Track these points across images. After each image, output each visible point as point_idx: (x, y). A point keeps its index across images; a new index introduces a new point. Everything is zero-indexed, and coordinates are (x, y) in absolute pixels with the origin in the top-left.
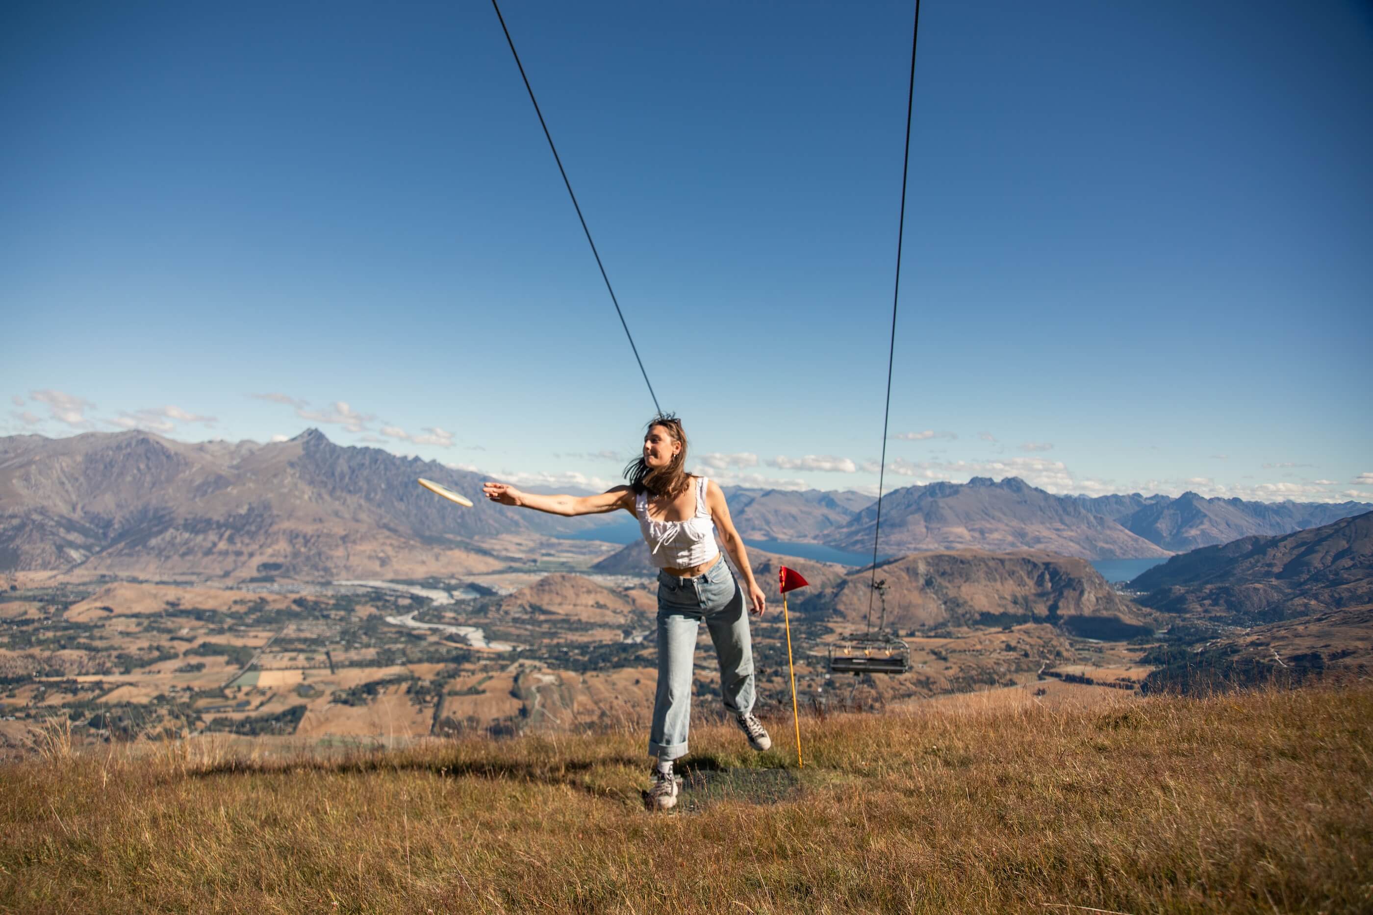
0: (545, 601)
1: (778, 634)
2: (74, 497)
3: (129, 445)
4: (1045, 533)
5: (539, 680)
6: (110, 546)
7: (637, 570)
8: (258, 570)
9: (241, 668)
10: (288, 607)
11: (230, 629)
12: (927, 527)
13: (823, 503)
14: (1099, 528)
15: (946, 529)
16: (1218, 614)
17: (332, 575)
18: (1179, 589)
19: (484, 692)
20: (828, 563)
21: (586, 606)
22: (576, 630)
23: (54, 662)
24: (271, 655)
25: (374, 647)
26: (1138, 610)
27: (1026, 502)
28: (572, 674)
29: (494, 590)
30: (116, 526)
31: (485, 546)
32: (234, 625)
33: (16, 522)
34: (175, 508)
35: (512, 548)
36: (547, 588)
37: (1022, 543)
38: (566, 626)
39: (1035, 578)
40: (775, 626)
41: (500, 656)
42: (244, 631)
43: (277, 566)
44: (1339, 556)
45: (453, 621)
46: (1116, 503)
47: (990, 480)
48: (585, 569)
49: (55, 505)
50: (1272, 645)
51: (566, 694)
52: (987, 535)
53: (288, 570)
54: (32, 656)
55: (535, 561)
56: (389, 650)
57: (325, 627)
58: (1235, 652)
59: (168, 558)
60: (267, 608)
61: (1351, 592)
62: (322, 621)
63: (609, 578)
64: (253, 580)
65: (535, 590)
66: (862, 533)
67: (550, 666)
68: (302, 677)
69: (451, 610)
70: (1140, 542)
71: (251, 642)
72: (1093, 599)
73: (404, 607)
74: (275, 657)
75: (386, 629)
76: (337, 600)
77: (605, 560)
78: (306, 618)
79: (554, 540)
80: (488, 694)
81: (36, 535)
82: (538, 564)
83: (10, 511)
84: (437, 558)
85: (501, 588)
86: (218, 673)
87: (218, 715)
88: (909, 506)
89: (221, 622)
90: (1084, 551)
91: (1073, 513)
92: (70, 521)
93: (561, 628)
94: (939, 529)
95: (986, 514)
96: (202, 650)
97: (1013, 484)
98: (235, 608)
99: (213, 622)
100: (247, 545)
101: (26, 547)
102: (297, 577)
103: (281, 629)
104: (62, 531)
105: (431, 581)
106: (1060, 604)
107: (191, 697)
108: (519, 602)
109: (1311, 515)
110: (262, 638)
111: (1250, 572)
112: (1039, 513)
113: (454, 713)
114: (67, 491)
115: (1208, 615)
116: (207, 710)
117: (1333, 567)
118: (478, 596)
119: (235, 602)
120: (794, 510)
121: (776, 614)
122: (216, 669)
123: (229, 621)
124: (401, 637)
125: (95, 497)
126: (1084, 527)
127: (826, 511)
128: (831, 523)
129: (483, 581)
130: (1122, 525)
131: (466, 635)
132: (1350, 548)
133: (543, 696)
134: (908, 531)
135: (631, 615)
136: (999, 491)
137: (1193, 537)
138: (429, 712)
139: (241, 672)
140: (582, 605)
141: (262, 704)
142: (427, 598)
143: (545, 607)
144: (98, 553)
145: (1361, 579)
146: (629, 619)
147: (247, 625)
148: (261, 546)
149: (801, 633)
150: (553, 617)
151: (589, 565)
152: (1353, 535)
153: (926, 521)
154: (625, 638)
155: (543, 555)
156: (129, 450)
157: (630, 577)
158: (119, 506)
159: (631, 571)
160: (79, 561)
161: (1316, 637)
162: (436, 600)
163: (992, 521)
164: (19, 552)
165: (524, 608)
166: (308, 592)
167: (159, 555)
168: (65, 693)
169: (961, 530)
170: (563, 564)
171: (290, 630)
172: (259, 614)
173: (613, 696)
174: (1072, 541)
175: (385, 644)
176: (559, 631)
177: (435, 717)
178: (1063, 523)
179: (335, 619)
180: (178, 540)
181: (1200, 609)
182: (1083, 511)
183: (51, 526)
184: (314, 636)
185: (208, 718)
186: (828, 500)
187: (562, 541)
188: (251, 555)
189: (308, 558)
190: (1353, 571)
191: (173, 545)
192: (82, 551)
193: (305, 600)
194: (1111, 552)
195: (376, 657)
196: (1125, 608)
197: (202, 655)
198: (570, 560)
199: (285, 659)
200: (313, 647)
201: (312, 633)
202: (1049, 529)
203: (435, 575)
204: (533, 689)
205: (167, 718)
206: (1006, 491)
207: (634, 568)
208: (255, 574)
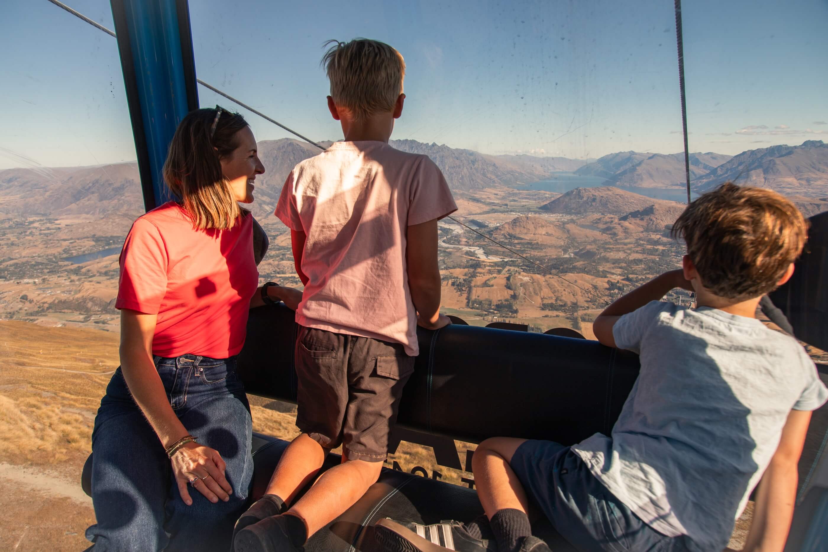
0: (517, 231)
3: (283, 147)
5: (521, 280)
7: (569, 210)
12: (765, 179)
15: (780, 179)
19: (492, 286)
21: (541, 235)
22: (536, 248)
23: (280, 267)
28: (538, 276)
29: (486, 224)
31: (477, 196)
35: (492, 196)
36: (518, 224)
38: (529, 246)
40: (655, 247)
41: (496, 264)
45: (466, 243)
47: (821, 142)
48: (536, 210)
51: (537, 288)
52: (812, 182)
54: (270, 264)
55: (506, 205)
63: (552, 215)
65: (511, 225)
67: (524, 270)
69: (464, 237)
77: (548, 204)
79: (516, 191)
80: (495, 287)
82: (508, 207)
85: (490, 223)
88: (752, 163)
92: (262, 190)
93: (527, 248)
94: (774, 179)
95: (813, 167)
104: (259, 196)
108: (502, 232)
113: (478, 297)
118: (477, 228)
120: (671, 167)
121: (656, 239)
128: (694, 177)
129: (479, 219)
131: (474, 251)
133: (525, 289)
135: (567, 240)
136: (826, 150)
138: (465, 295)
140: (539, 234)
142: (449, 229)
143: (517, 236)
146: (566, 241)
149: (671, 252)
150: (523, 241)
151: (539, 207)
153: (764, 174)
154: (564, 254)
155: (511, 201)
156: (284, 150)
157: (565, 215)
159: (565, 211)
160: (270, 211)
162: (454, 230)
163: (818, 173)
165: (505, 236)
168: (292, 283)
169: (791, 180)
170: (523, 206)
173: (563, 289)
176: (526, 249)
177: (468, 298)
187: (521, 191)
192: (270, 206)
198: (527, 204)
204: (519, 284)
207: (567, 208)
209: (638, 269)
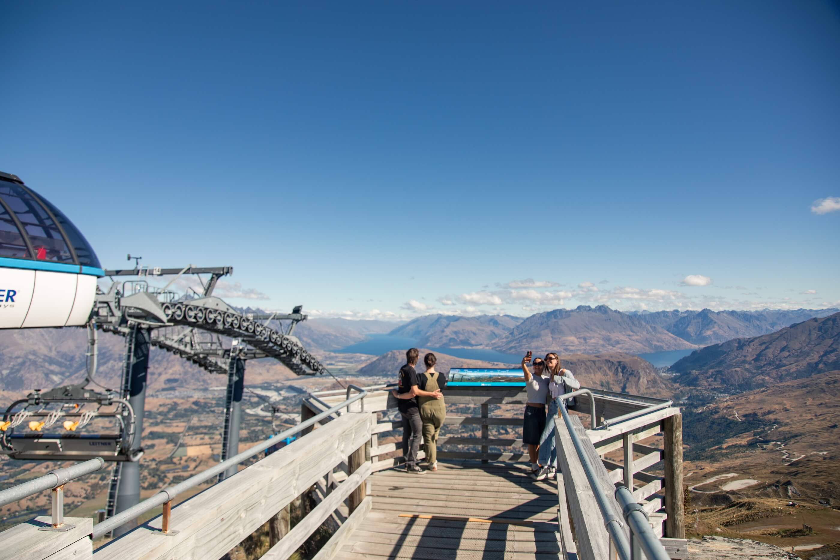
1: (470, 411)
2: (50, 343)
4: (622, 338)
6: (76, 372)
7: (385, 373)
8: (165, 383)
9: (176, 446)
10: (190, 407)
11: (162, 422)
12: (552, 337)
13: (491, 323)
14: (653, 333)
15: (564, 338)
16: (716, 387)
17: (208, 384)
18: (695, 372)
20: (495, 363)
24: (189, 437)
25: (245, 429)
26: (672, 386)
27: (610, 319)
29: (304, 390)
30: (77, 360)
32: (163, 419)
33: (20, 360)
34: (110, 348)
37: (608, 344)
39: (613, 371)
42: (170, 423)
43: (175, 380)
44: (782, 350)
45: (285, 411)
46: (664, 316)
47: (589, 307)
48: (354, 373)
49: (40, 349)
50: (735, 408)
52: (588, 341)
53: (182, 383)
56: (254, 431)
57: (214, 418)
58: (716, 412)
59: (111, 378)
60: (179, 408)
61: (787, 371)
62: (211, 415)
63: (369, 378)
64: (164, 390)
66: (515, 342)
68: (210, 449)
69: (282, 404)
70: (678, 341)
71: (176, 430)
72: (645, 381)
73: (255, 403)
74: (192, 438)
75: (249, 418)
76: (217, 401)
77: (365, 367)
78: (202, 413)
79: (333, 354)
81: (32, 368)
83: (16, 354)
84: (268, 371)
85: (308, 388)
86: (163, 449)
87: (176, 474)
88: (542, 324)
89: (155, 418)
90: (645, 347)
91: (638, 325)
92: (50, 358)
94: (560, 338)
95: (587, 328)
96: (151, 436)
97: (602, 309)
98: (161, 409)
99: (151, 419)
100: (157, 368)
101: (27, 375)
102: (187, 386)
103: (189, 421)
104: (47, 365)
105: (266, 385)
106: (627, 385)
107: (157, 464)
109: (778, 319)
110: (181, 427)
111: (734, 361)
112: (618, 326)
114: (46, 340)
115: (710, 387)
116: (169, 471)
117: (779, 357)
118: (296, 394)
119: (160, 405)
120: (473, 329)
122: (162, 447)
123: (160, 418)
124: (259, 422)
125: (62, 342)
126: (645, 333)
127: (492, 328)
128: (496, 336)
129: (296, 384)
130: (668, 330)
131: (294, 419)
132: (787, 345)
134: (542, 340)
136: (594, 314)
137: (709, 335)
139: (176, 448)
141: (196, 467)
142: (266, 396)
144: (69, 376)
145: (792, 364)
147: (171, 419)
148: (165, 369)
151: (356, 370)
152: (789, 338)
153: (552, 333)
155: (328, 365)
157: (381, 377)
158: (78, 347)
159: (381, 373)
160: (58, 382)
161: (757, 403)
162: (272, 397)
163: (590, 332)
164: (24, 378)
166: (197, 396)
167: (106, 376)
169: (572, 338)
170: (340, 370)
171: (195, 421)
172: (174, 412)
174: (637, 341)
175: (251, 427)
178: (632, 331)
179: (218, 413)
180: (116, 367)
181: (706, 384)
182: (644, 324)
183: (40, 362)
184: (210, 424)
185: (170, 476)
186: (493, 321)
187: (337, 355)
188: (160, 374)
189: (193, 375)
190: (789, 358)
191: (114, 370)
192: (59, 376)
193: (199, 402)
194: (661, 347)
195: (248, 435)
196: (664, 385)
197: (153, 438)
198: (344, 367)
199: (197, 439)
200: (211, 431)
201: (207, 422)
202: (624, 335)
203: (268, 381)
205: (149, 477)
206: (598, 313)
207: (383, 371)
208: (164, 386)
209: (454, 428)
